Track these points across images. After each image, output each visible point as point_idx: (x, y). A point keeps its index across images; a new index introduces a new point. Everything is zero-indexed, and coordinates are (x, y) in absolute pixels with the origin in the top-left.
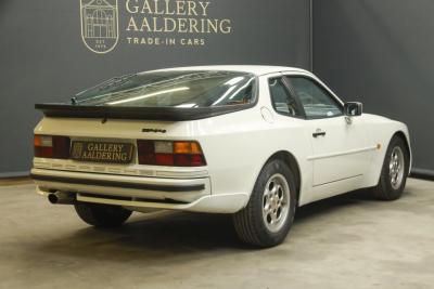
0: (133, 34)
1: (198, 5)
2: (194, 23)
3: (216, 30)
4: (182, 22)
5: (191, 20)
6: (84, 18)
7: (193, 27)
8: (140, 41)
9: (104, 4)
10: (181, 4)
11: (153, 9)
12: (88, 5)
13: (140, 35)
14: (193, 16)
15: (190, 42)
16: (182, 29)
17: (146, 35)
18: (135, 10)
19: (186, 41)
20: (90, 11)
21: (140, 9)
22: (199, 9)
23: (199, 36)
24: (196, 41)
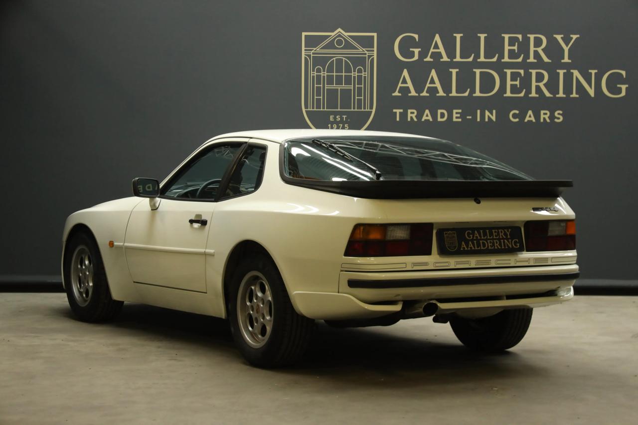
0: (406, 101)
1: (552, 42)
2: (540, 77)
3: (592, 92)
4: (514, 77)
5: (534, 72)
6: (307, 74)
7: (538, 86)
8: (420, 116)
9: (348, 46)
10: (512, 42)
11: (451, 53)
12: (318, 49)
13: (420, 104)
14: (540, 64)
15: (530, 117)
16: (514, 89)
17: (433, 103)
18: (412, 55)
19: (522, 115)
20: (320, 61)
21: (423, 55)
22: (554, 50)
23: (552, 104)
24: (545, 115)
